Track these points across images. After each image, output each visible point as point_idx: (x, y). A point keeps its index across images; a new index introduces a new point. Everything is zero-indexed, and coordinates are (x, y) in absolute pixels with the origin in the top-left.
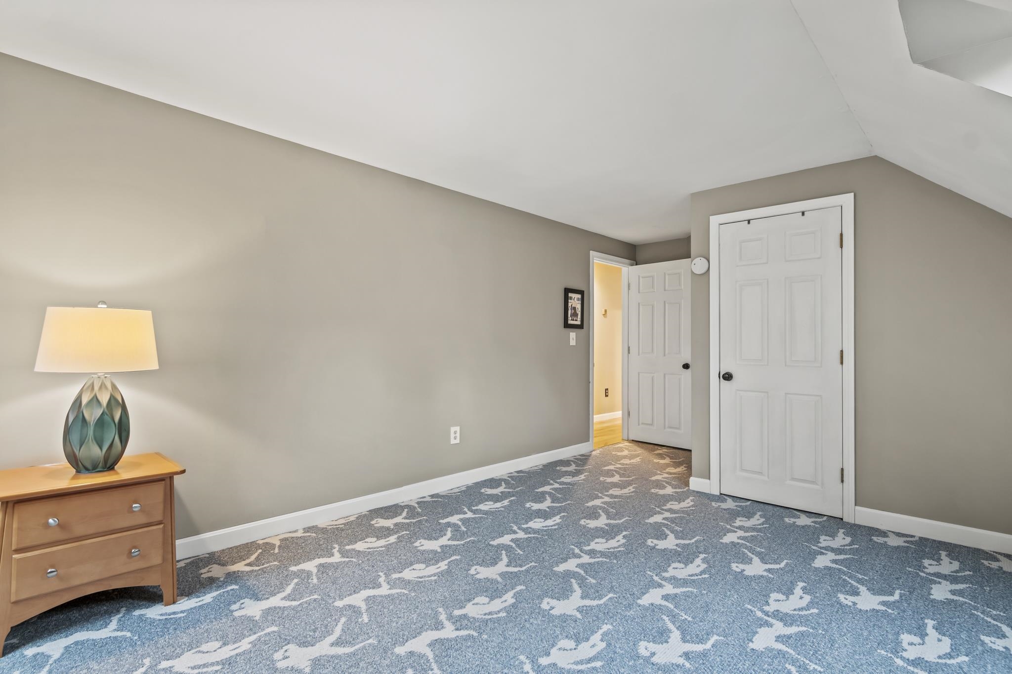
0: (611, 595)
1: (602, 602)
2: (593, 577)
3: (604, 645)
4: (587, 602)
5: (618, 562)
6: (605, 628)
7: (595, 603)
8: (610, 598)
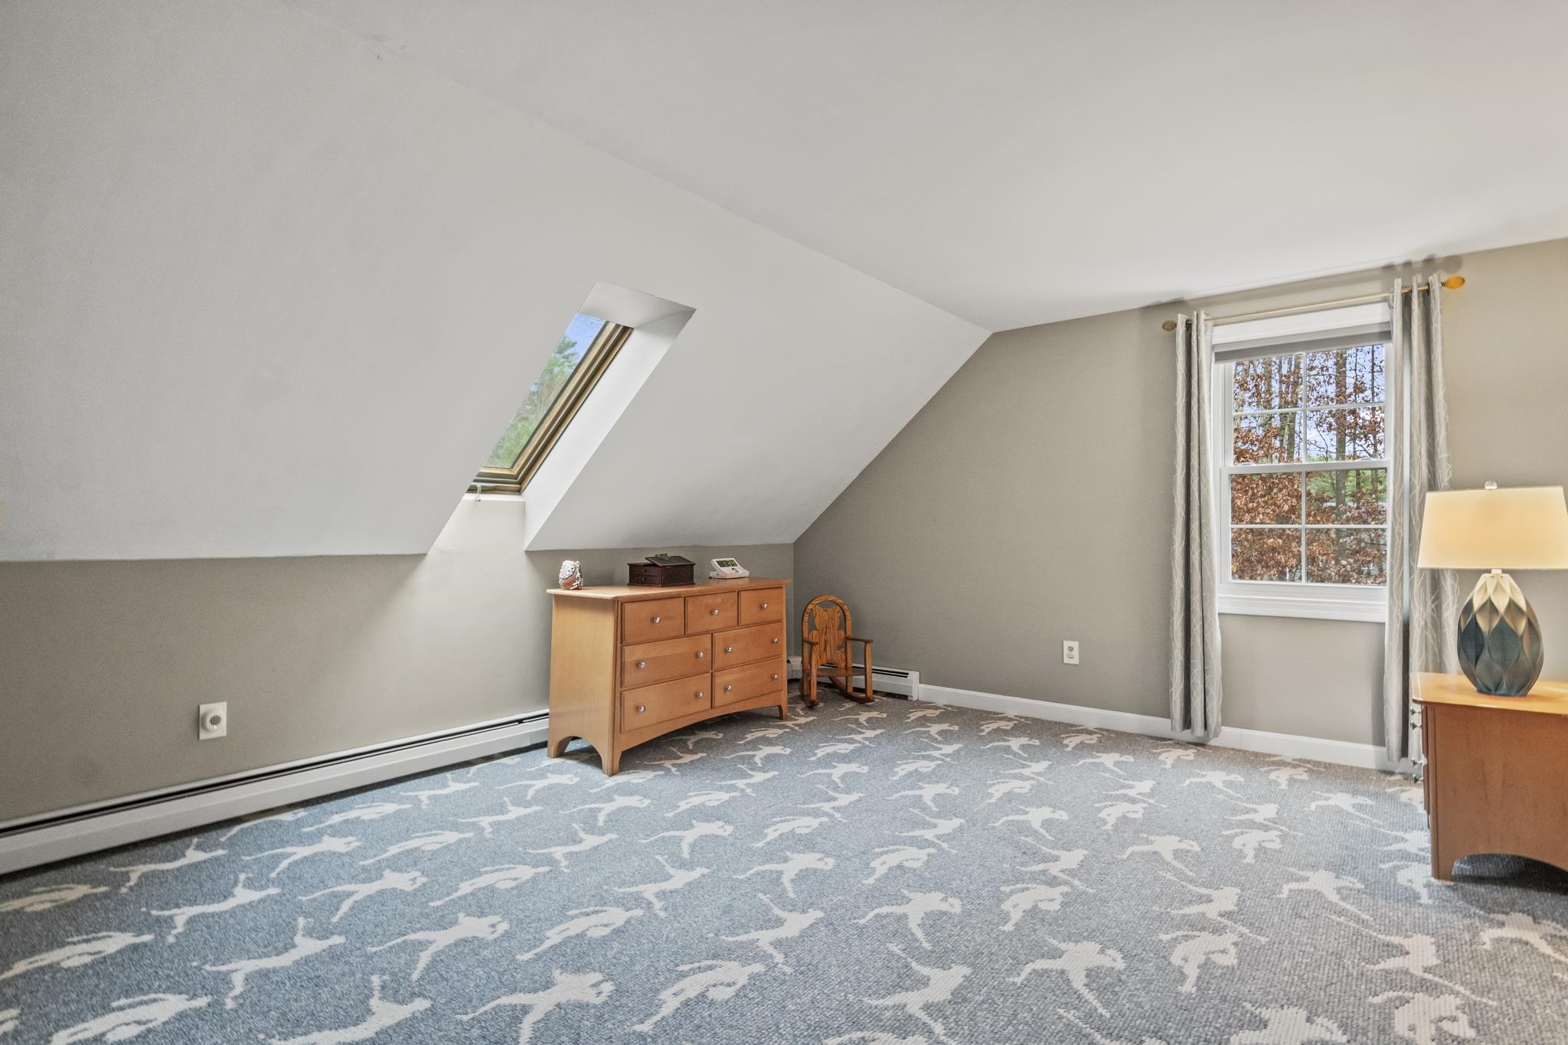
0: (862, 922)
1: (876, 911)
2: (892, 954)
3: (872, 865)
4: (898, 910)
5: (846, 996)
6: (871, 881)
7: (885, 910)
8: (863, 917)
